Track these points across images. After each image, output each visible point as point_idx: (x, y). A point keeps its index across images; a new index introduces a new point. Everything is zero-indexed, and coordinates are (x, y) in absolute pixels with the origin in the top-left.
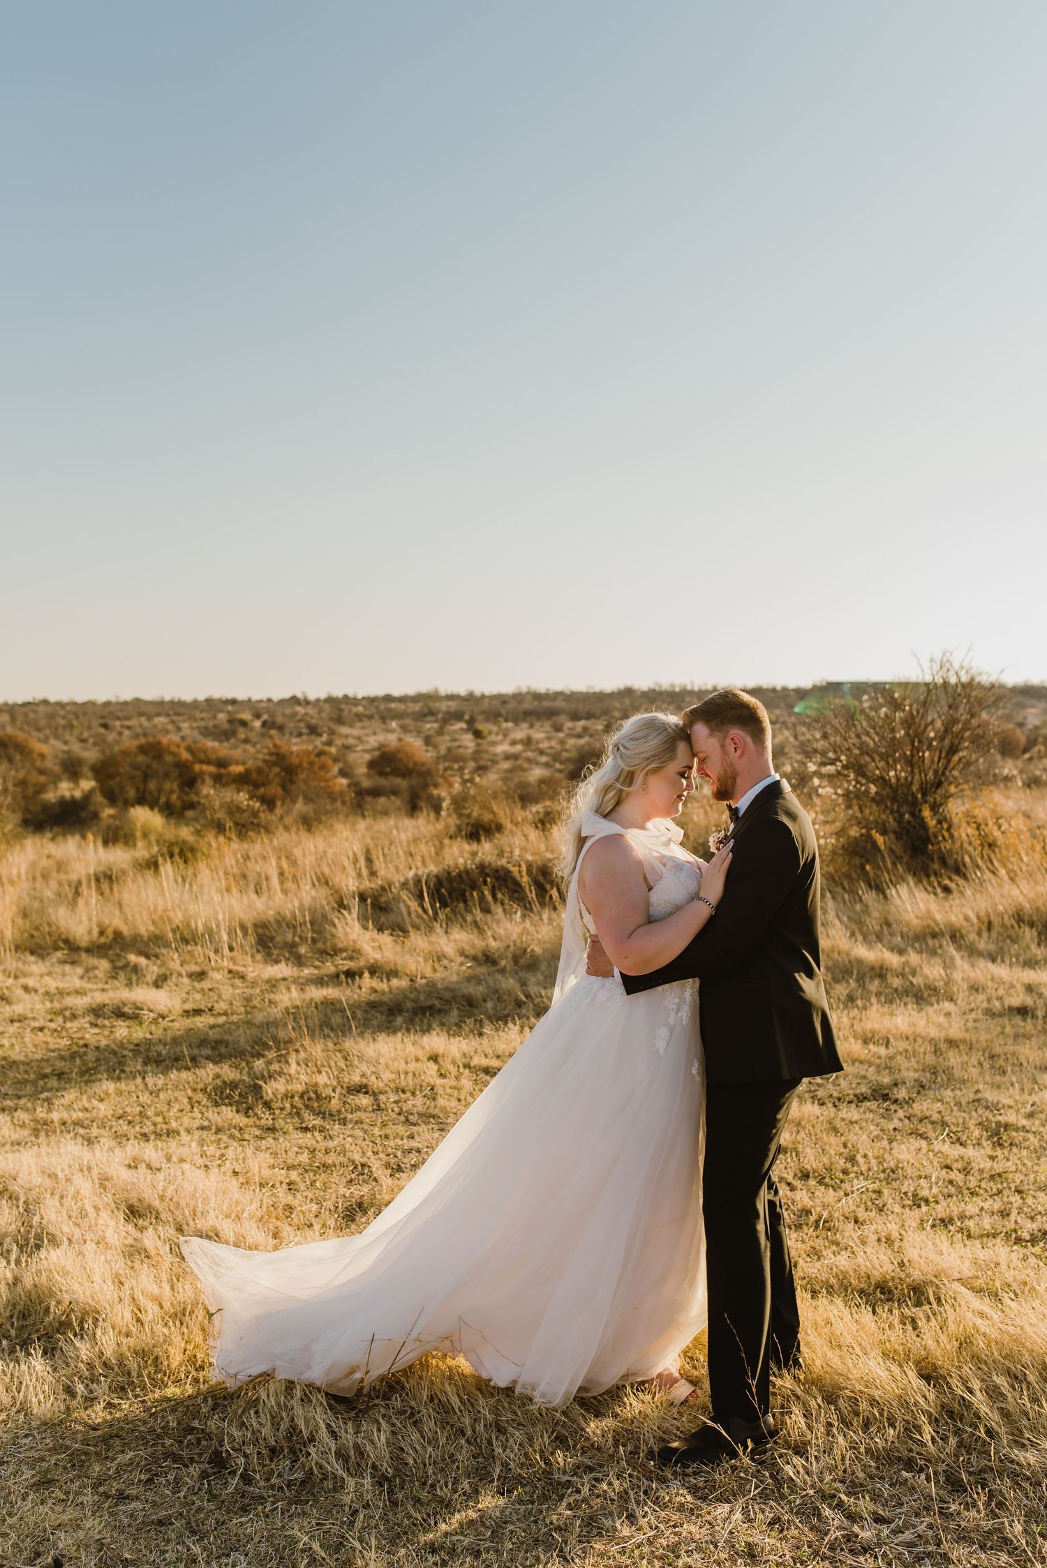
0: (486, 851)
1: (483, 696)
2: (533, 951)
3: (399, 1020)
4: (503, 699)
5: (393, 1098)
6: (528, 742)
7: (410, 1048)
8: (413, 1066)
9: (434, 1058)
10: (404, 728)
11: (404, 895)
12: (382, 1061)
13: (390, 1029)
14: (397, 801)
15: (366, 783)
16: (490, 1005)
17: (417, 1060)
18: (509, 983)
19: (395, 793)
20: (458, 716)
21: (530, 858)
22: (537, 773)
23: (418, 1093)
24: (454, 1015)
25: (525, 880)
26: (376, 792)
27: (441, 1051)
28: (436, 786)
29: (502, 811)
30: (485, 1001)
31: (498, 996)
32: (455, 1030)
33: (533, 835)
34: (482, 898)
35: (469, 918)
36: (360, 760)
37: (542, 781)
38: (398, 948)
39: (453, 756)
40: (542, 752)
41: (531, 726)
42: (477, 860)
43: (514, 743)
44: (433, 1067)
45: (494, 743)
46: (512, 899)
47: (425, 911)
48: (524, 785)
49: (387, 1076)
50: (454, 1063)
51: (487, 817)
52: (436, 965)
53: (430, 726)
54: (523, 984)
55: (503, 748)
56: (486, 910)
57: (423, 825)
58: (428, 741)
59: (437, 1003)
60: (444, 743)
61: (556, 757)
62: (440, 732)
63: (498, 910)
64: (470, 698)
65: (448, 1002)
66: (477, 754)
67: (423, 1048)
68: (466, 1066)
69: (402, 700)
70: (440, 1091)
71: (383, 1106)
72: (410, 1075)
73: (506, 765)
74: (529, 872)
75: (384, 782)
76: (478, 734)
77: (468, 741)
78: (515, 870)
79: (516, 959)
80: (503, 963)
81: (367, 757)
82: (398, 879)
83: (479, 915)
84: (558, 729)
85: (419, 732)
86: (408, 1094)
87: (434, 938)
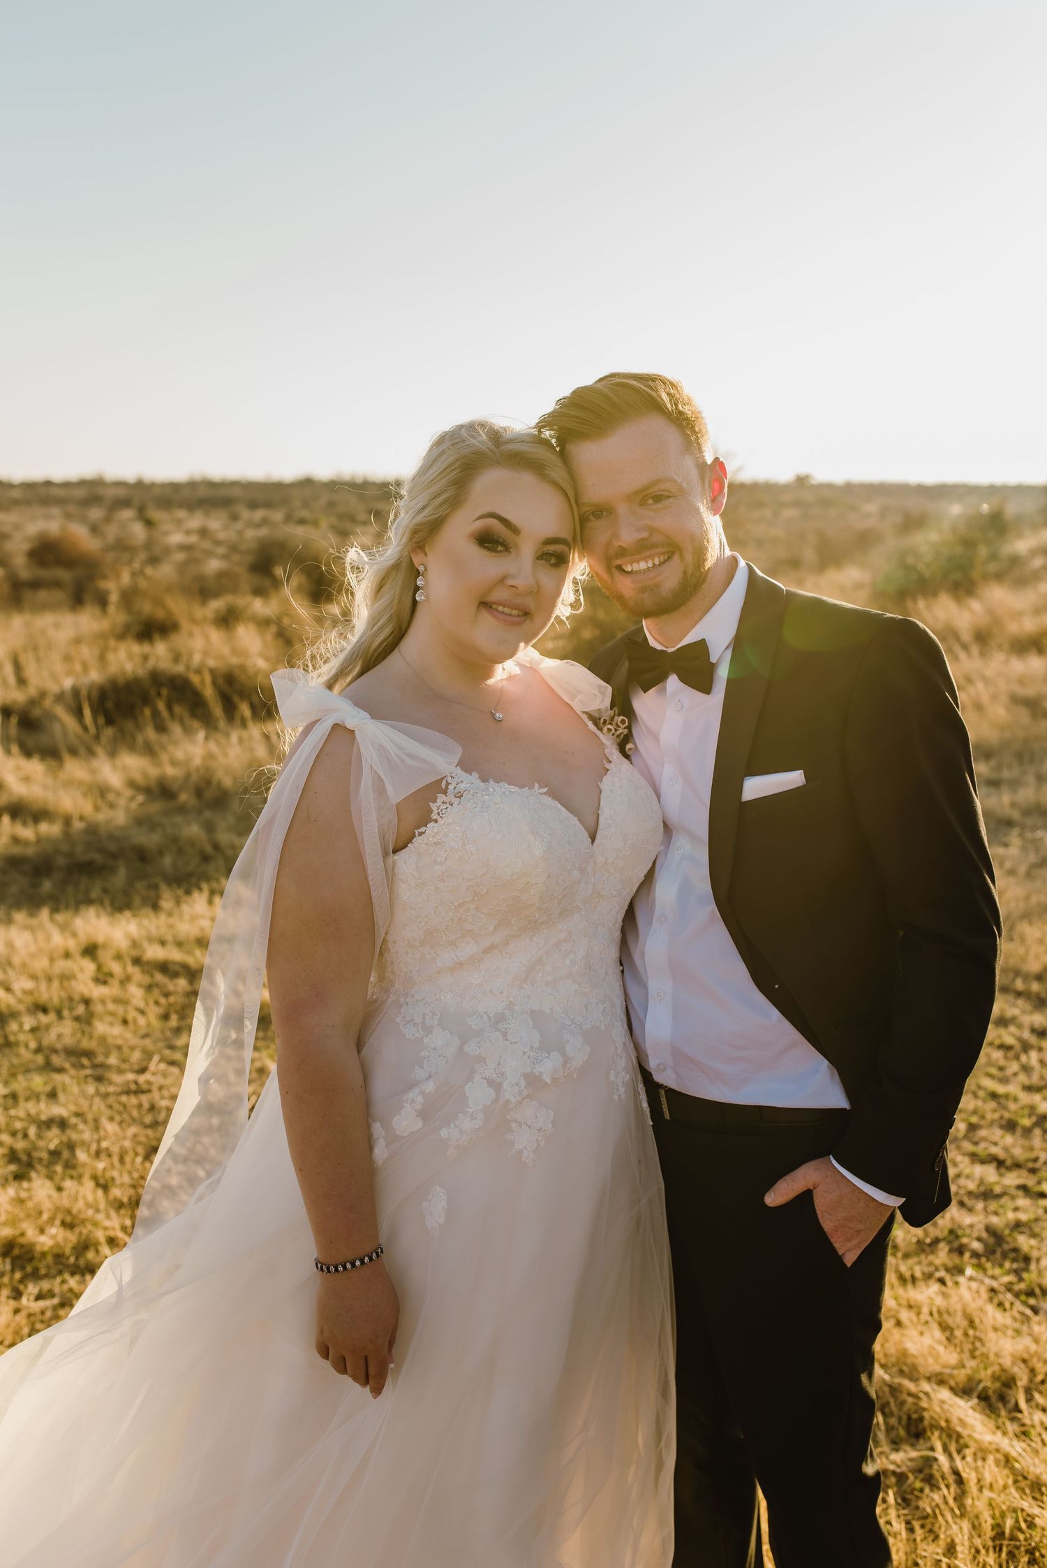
0: (160, 653)
1: (153, 485)
2: (219, 782)
3: (47, 886)
4: (175, 487)
5: (28, 1022)
6: (203, 532)
7: (58, 940)
8: (62, 965)
9: (90, 951)
10: (68, 516)
11: (60, 711)
12: (16, 960)
13: (32, 902)
14: (58, 595)
15: (25, 574)
16: (167, 861)
17: (67, 955)
18: (193, 830)
19: (57, 584)
20: (125, 503)
21: (211, 663)
22: (214, 565)
23: (66, 1013)
24: (120, 876)
25: (209, 692)
26: (36, 585)
27: (100, 939)
28: (104, 577)
29: (177, 606)
30: (161, 853)
31: (176, 844)
32: (120, 904)
33: (216, 636)
34: (156, 714)
35: (140, 739)
36: (18, 549)
37: (221, 575)
38: (49, 781)
39: (123, 547)
40: (218, 543)
41: (207, 514)
42: (151, 663)
43: (188, 532)
44: (89, 966)
45: (166, 533)
46: (193, 714)
47: (85, 728)
48: (201, 578)
49: (22, 984)
50: (118, 957)
51: (160, 614)
52: (99, 802)
53: (96, 514)
54: (210, 828)
55: (176, 538)
56: (161, 728)
57: (87, 621)
58: (94, 529)
59: (98, 858)
60: (112, 532)
61: (234, 548)
62: (108, 519)
63: (176, 729)
64: (140, 485)
65: (114, 856)
66: (149, 545)
67: (74, 935)
68: (137, 961)
69: (66, 485)
70: (98, 1008)
71: (12, 1038)
72: (56, 984)
73: (180, 557)
74: (214, 683)
75: (44, 574)
76: (149, 523)
77: (138, 531)
78: (195, 679)
79: (199, 792)
80: (183, 797)
81: (25, 547)
82: (54, 688)
83: (150, 733)
84: (235, 517)
85: (83, 519)
86: (52, 1017)
87: (96, 763)
